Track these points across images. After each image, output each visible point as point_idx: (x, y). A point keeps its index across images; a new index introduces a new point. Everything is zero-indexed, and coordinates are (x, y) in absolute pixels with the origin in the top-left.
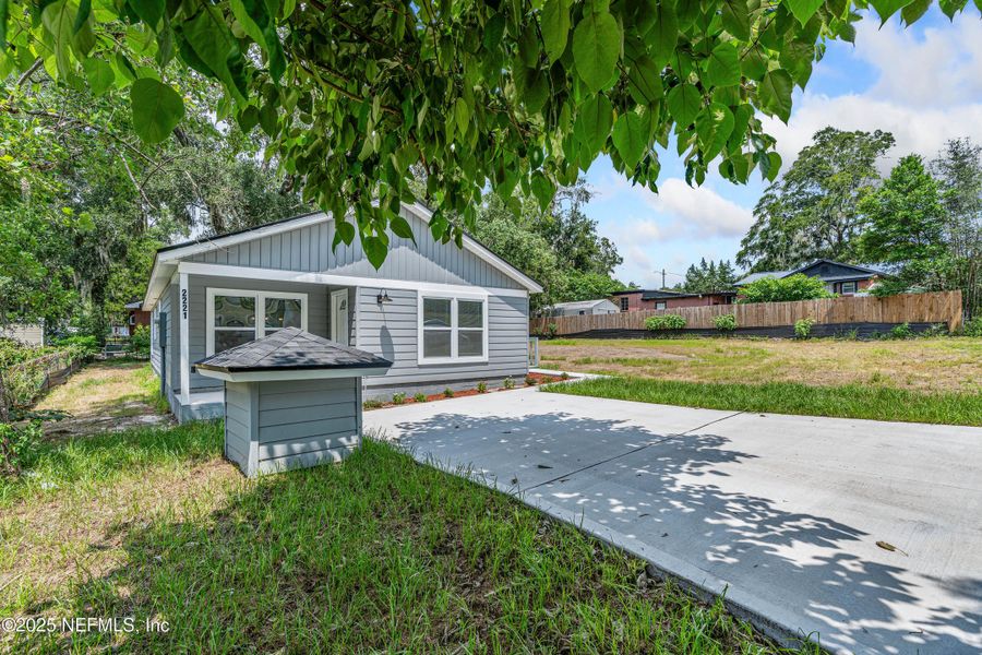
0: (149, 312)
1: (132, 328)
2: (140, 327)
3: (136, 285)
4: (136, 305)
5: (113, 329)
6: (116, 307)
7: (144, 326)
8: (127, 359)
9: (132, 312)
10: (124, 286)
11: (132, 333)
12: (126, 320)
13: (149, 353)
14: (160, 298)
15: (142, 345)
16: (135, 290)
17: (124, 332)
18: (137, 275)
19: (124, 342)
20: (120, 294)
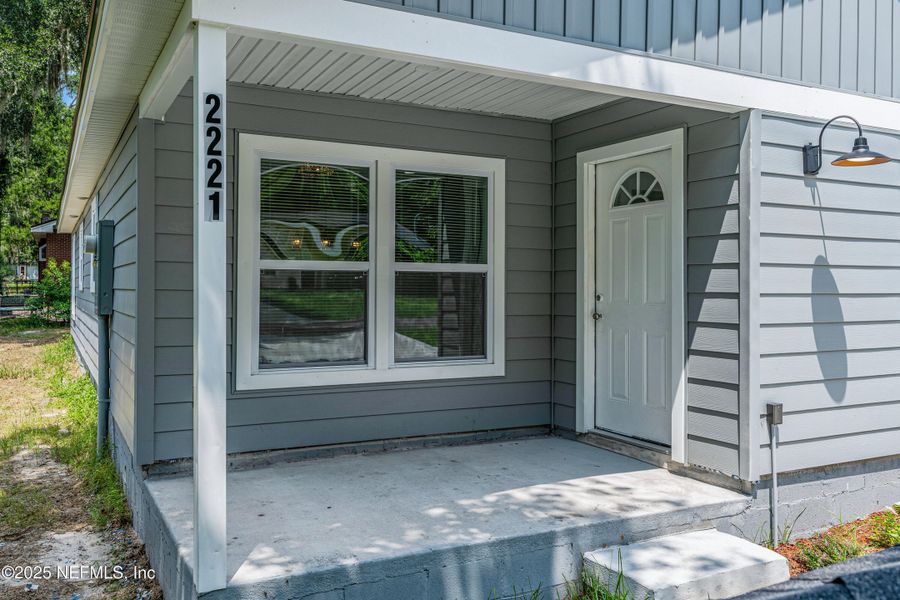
0: (69, 236)
1: (42, 266)
2: (52, 264)
3: (49, 197)
4: (47, 228)
5: (19, 268)
6: (21, 233)
7: (59, 263)
8: (33, 323)
9: (44, 240)
10: (33, 199)
11: (41, 276)
12: (35, 254)
13: (68, 312)
14: (96, 191)
15: (58, 296)
16: (48, 207)
17: (32, 273)
18: (50, 181)
19: (29, 291)
20: (25, 213)
